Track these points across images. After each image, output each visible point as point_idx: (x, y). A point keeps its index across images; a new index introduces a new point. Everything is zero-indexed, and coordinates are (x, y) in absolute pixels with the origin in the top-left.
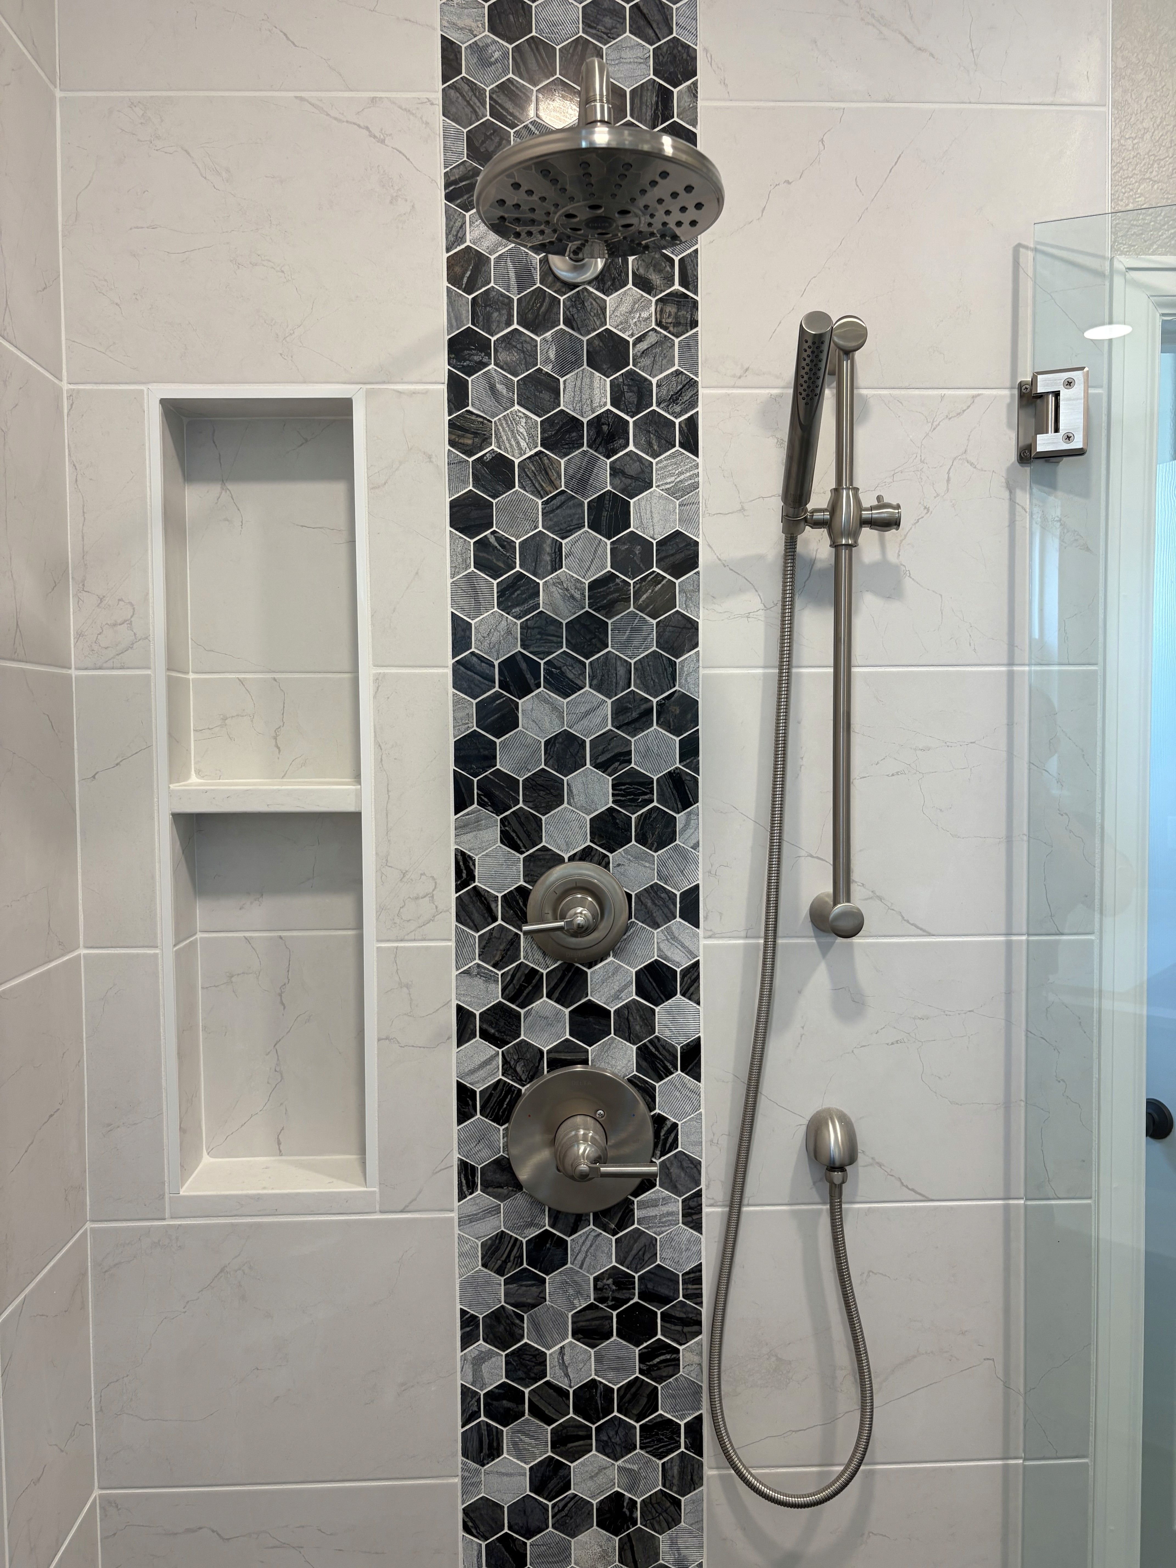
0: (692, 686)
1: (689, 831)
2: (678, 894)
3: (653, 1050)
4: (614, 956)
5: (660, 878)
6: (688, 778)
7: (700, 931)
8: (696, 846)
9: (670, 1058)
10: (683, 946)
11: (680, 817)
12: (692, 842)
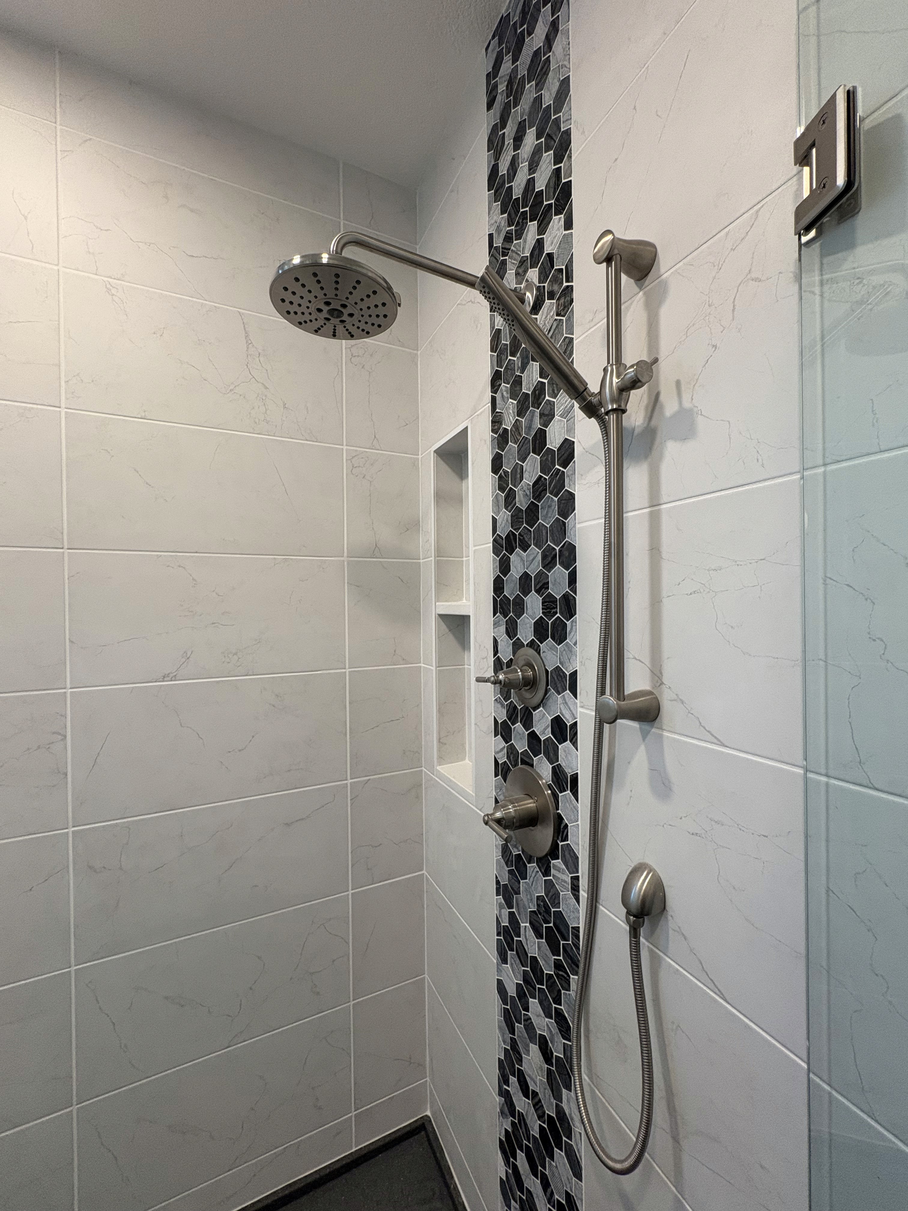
0: (573, 537)
1: (573, 633)
2: (568, 674)
3: (558, 772)
4: (543, 707)
5: (561, 663)
6: (572, 598)
7: (578, 701)
8: (575, 644)
9: (565, 780)
10: (570, 709)
11: (568, 623)
12: (574, 641)
